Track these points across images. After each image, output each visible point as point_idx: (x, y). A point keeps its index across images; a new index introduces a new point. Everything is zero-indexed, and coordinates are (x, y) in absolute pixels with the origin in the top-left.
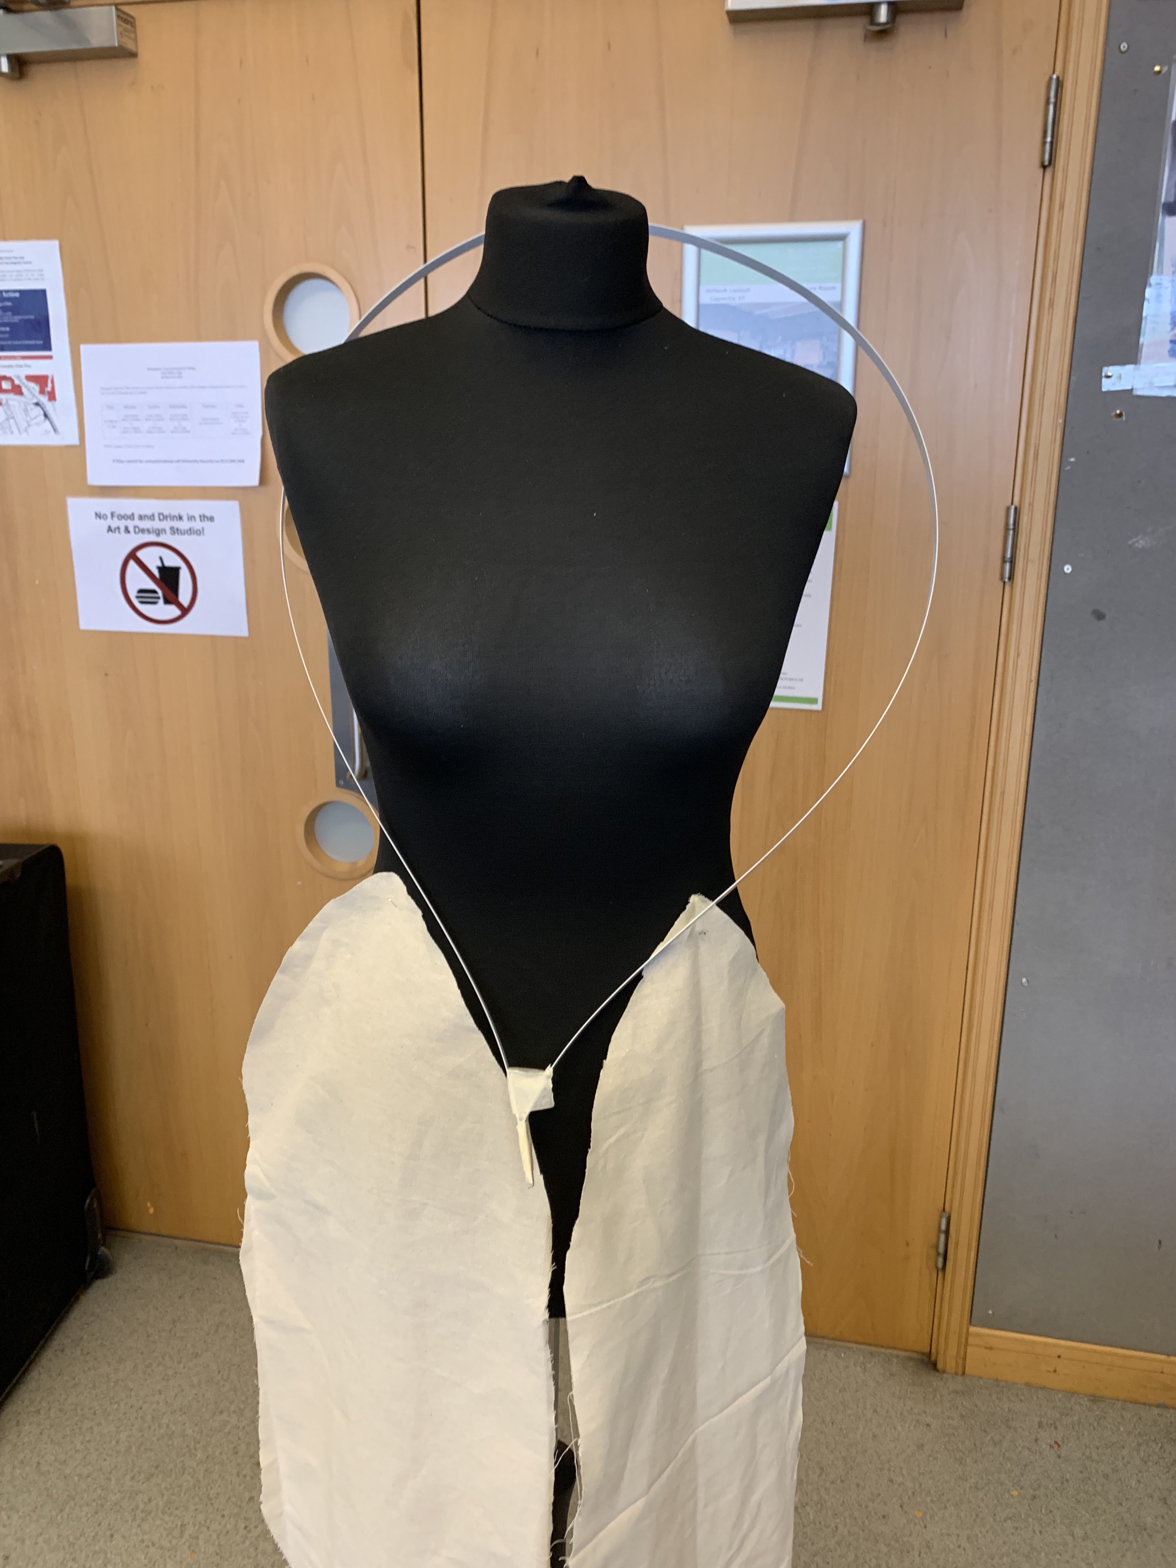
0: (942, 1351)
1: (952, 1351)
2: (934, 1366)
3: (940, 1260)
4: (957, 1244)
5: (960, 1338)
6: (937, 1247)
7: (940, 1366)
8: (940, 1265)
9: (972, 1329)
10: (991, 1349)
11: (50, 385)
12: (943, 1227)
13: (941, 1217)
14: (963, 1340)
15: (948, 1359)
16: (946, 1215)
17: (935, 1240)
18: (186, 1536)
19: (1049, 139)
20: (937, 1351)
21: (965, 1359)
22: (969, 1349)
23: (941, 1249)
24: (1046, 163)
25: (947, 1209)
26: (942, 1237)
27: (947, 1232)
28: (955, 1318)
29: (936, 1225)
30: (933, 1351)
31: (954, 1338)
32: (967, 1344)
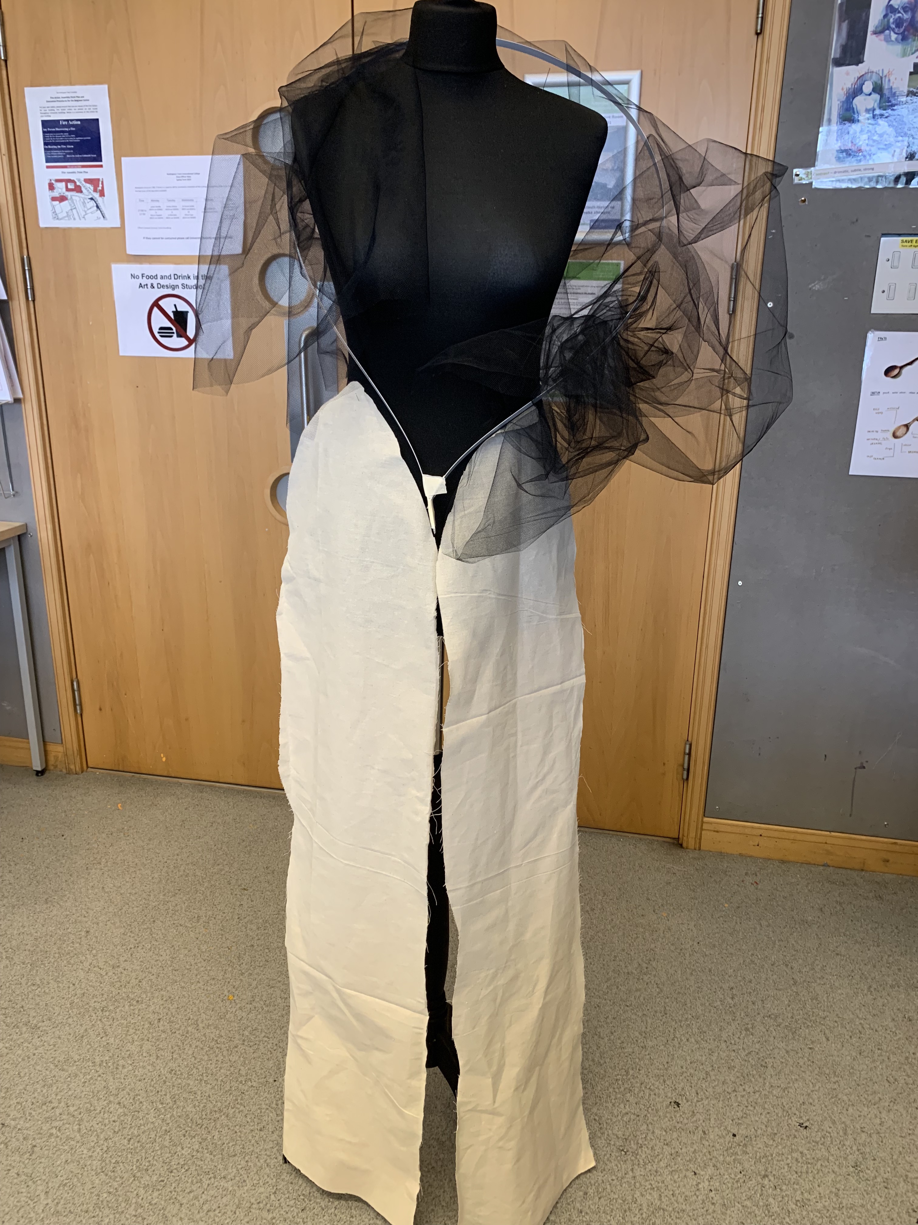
0: (686, 834)
1: (692, 834)
2: (681, 845)
3: (685, 773)
4: (696, 761)
5: (697, 825)
6: (683, 766)
7: (684, 845)
8: (685, 777)
9: (706, 819)
10: (717, 832)
11: (100, 185)
12: (687, 751)
13: (686, 744)
14: (700, 826)
15: (690, 841)
16: (688, 743)
17: (681, 761)
18: (201, 921)
19: (760, 16)
20: (683, 835)
21: (700, 839)
22: (703, 832)
23: (686, 766)
24: (759, 31)
25: (690, 739)
26: (687, 757)
27: (689, 754)
28: (695, 810)
29: (683, 750)
30: (680, 836)
31: (693, 825)
32: (702, 829)
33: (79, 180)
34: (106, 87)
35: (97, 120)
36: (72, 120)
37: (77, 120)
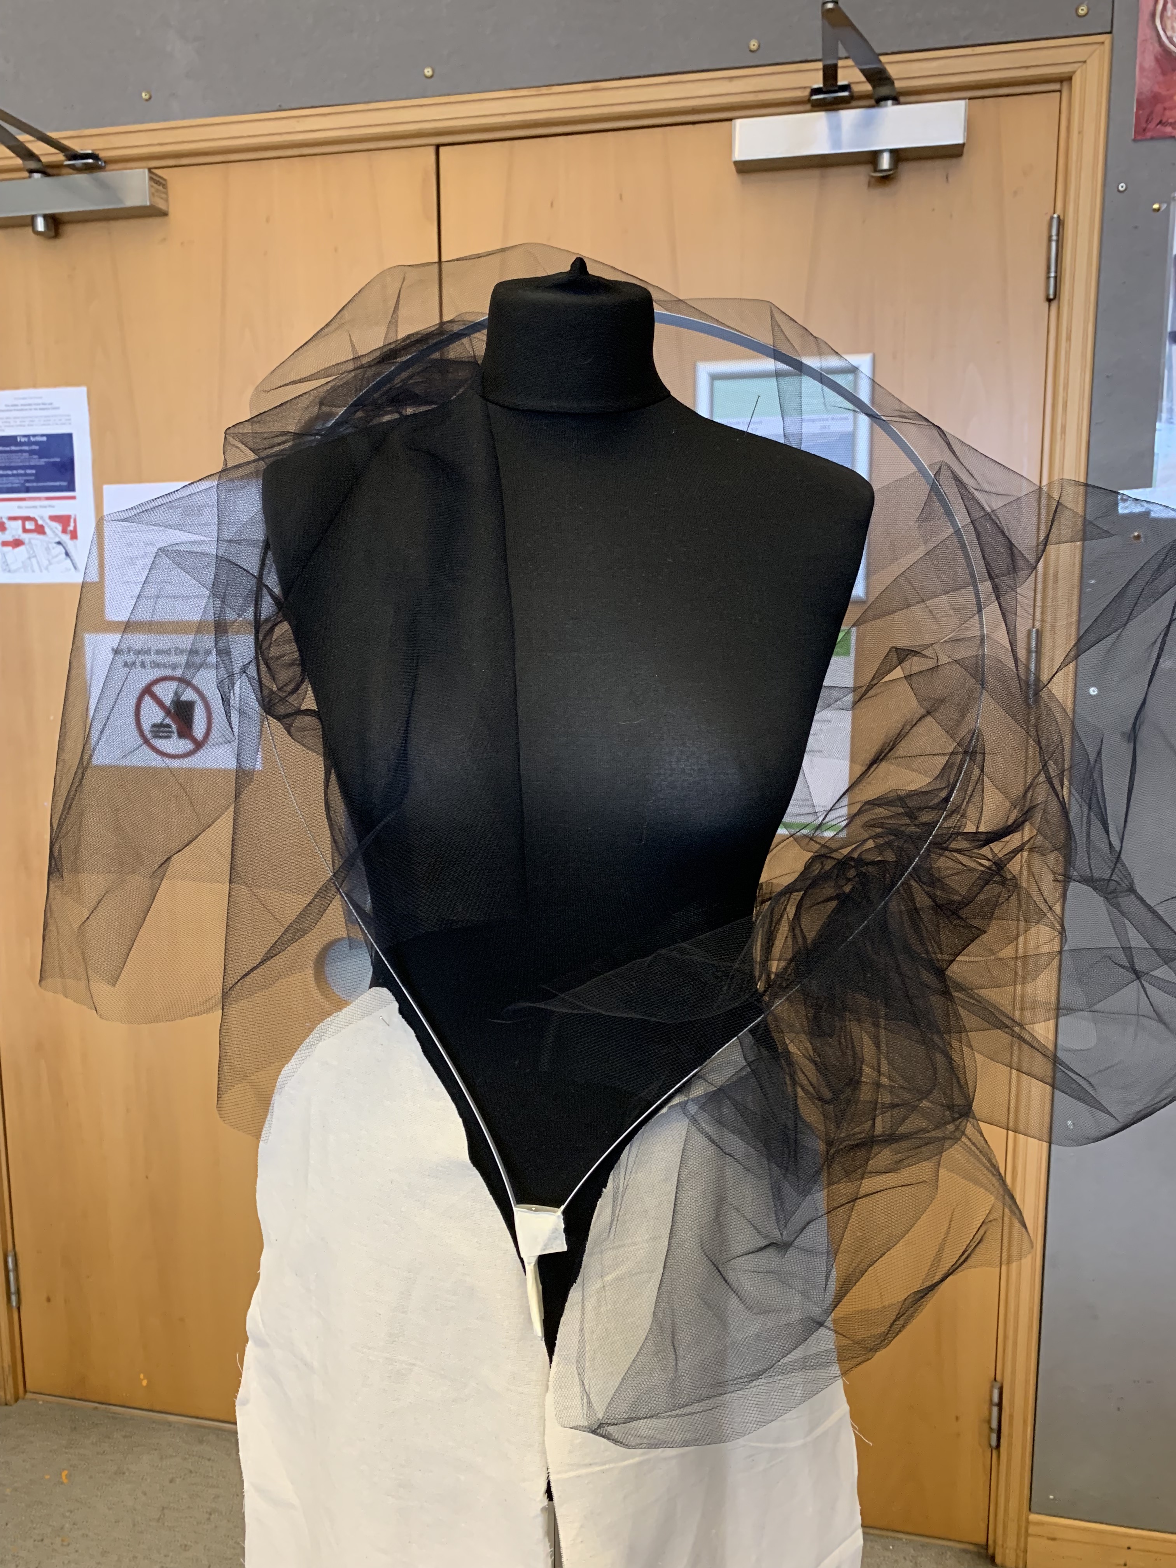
0: (1000, 1542)
1: (1011, 1542)
2: (992, 1560)
3: (994, 1436)
4: (1011, 1416)
5: (1019, 1527)
6: (989, 1422)
7: (999, 1560)
8: (994, 1443)
9: (1033, 1517)
10: (1054, 1539)
11: (72, 524)
12: (996, 1399)
13: (992, 1387)
14: (1023, 1530)
15: (1007, 1552)
16: (998, 1385)
17: (987, 1413)
19: (1052, 275)
20: (995, 1541)
21: (1025, 1551)
22: (1030, 1539)
23: (994, 1425)
24: (1051, 297)
25: (998, 1378)
26: (995, 1410)
27: (1000, 1405)
28: (1013, 1504)
29: (988, 1398)
30: (990, 1542)
31: (1012, 1528)
32: (1027, 1535)
33: (42, 518)
34: (84, 390)
35: (70, 436)
36: (34, 436)
37: (43, 435)
